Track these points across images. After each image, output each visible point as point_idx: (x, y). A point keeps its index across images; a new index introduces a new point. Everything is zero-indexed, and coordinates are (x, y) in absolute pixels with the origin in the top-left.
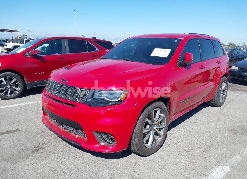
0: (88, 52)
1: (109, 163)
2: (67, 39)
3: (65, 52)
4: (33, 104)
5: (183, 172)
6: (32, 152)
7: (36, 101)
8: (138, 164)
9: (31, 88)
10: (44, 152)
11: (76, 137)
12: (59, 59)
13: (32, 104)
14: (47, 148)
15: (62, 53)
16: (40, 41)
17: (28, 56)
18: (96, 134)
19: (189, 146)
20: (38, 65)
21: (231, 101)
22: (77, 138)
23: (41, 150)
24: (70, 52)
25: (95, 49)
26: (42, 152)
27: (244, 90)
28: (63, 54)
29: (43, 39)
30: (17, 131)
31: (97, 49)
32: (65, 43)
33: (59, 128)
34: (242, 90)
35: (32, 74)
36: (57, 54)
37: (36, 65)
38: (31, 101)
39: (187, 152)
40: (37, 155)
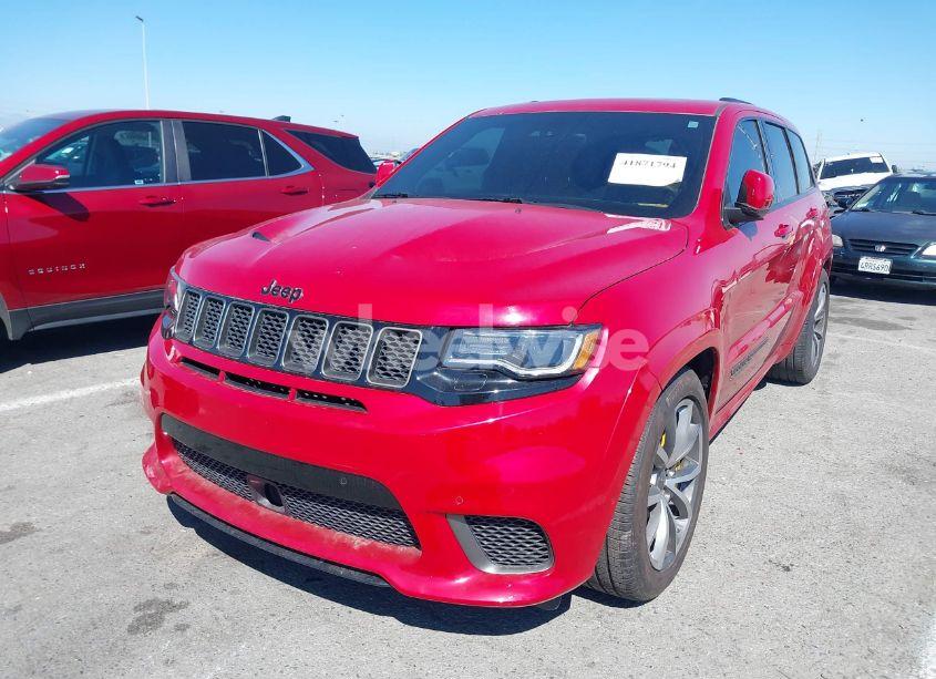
0: (267, 177)
1: (509, 650)
2: (180, 122)
3: (173, 176)
4: (52, 404)
5: (818, 658)
6: (133, 630)
7: (61, 389)
8: (624, 639)
9: (27, 335)
10: (188, 626)
11: (356, 547)
12: (150, 205)
13: (46, 407)
14: (196, 606)
15: (157, 180)
16: (57, 126)
17: (9, 192)
18: (460, 528)
19: (784, 545)
20: (55, 233)
21: (833, 361)
22: (362, 549)
23: (171, 620)
24: (193, 179)
25: (298, 165)
26: (181, 628)
27: (851, 319)
28: (164, 183)
29: (75, 119)
30: (20, 536)
31: (305, 166)
32: (170, 138)
33: (256, 512)
34: (846, 318)
35: (32, 272)
36: (139, 183)
37: (49, 232)
38: (36, 393)
39: (787, 569)
40: (162, 642)
